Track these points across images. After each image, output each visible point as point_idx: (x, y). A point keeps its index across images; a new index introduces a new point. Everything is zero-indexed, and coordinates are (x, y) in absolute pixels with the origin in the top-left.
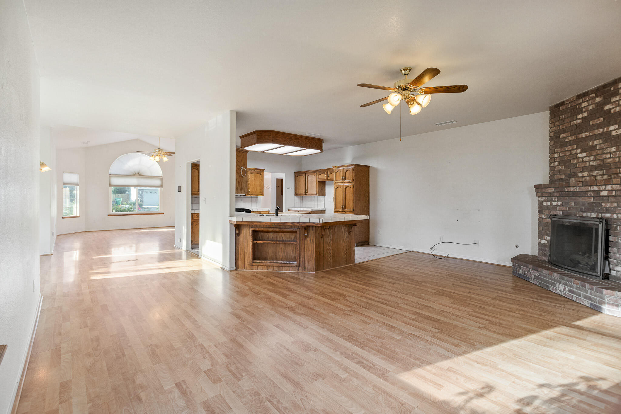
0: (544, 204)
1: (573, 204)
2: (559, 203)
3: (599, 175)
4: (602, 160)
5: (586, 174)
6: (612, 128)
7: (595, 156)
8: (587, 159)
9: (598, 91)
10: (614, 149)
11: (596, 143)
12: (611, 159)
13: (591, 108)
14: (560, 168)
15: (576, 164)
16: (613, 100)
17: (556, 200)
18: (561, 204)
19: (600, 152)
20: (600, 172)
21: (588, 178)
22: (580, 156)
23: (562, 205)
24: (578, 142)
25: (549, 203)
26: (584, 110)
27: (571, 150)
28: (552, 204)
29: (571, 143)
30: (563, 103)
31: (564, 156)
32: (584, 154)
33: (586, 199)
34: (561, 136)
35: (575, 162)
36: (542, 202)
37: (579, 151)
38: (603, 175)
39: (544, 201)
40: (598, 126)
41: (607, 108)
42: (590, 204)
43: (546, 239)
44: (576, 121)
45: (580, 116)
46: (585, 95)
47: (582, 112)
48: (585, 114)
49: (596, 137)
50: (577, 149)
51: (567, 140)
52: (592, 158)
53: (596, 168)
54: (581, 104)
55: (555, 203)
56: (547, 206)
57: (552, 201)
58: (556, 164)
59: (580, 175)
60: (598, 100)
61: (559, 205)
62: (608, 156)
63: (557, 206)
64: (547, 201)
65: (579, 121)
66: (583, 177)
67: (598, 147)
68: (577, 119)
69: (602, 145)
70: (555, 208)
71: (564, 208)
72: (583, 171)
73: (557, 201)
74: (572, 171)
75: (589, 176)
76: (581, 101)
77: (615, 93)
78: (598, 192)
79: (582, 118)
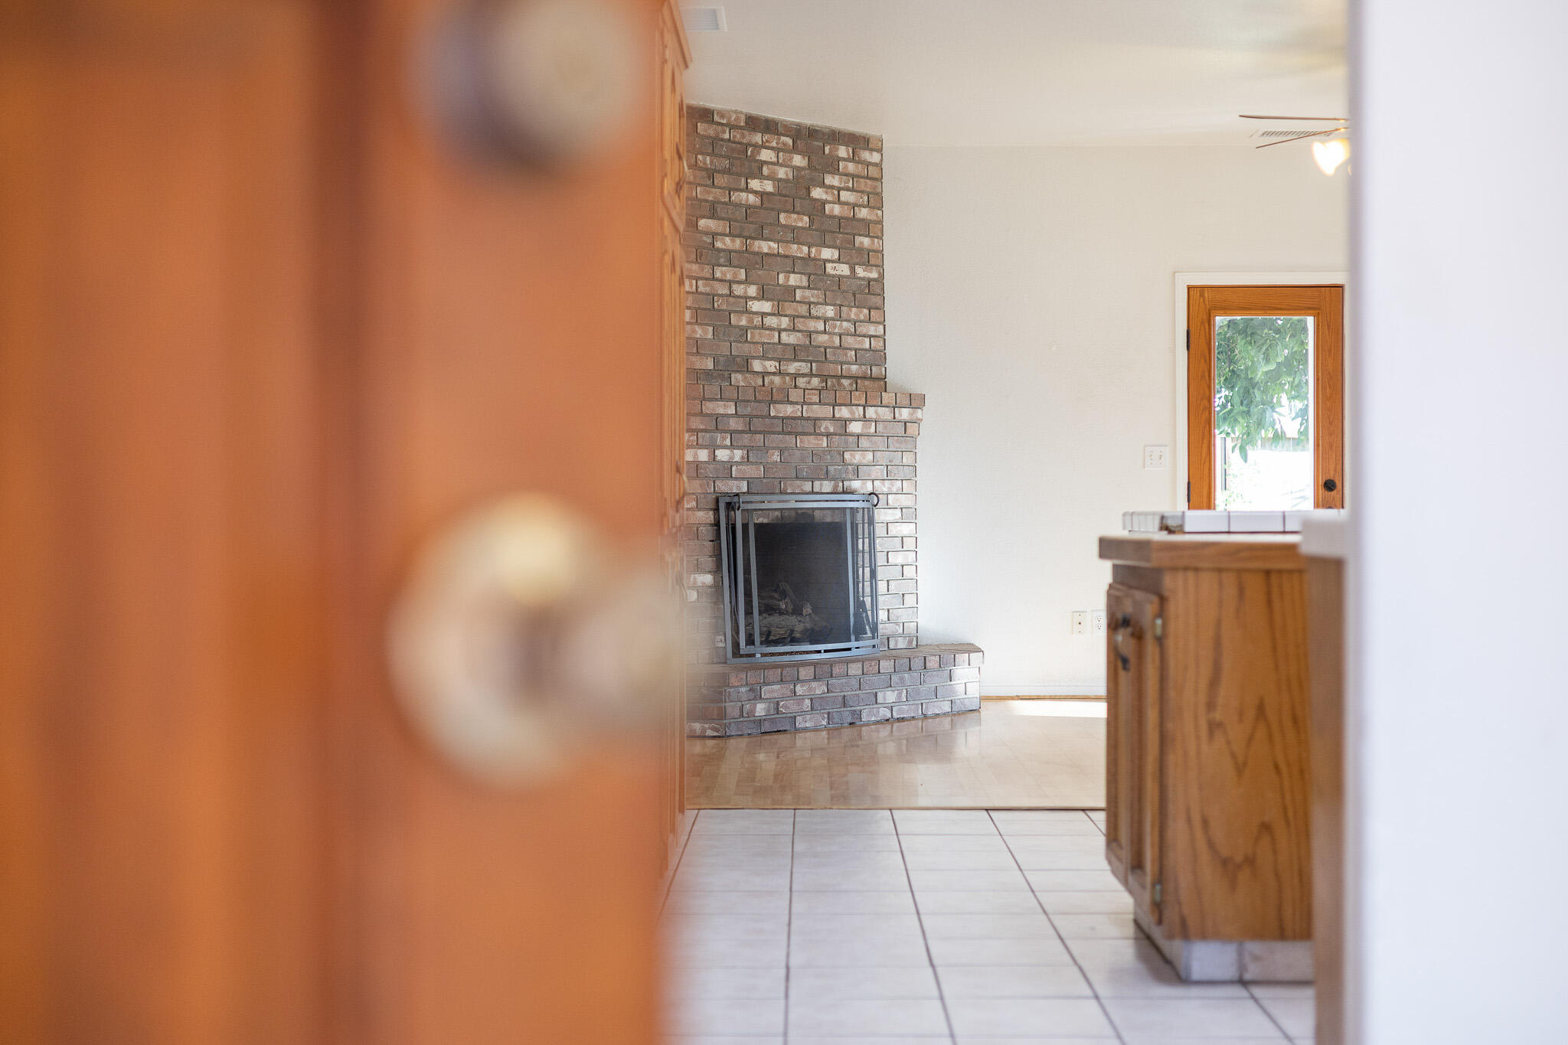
0: (688, 455)
1: (776, 457)
2: (738, 454)
3: (803, 375)
4: (809, 334)
5: (771, 366)
6: (827, 253)
7: (793, 317)
8: (771, 321)
9: (807, 138)
10: (830, 311)
11: (794, 280)
12: (825, 337)
13: (782, 173)
14: (699, 332)
15: (745, 330)
16: (829, 180)
17: (728, 442)
18: (743, 457)
19: (803, 310)
20: (804, 367)
21: (777, 379)
22: (756, 306)
23: (747, 460)
24: (753, 263)
25: (703, 455)
26: (765, 171)
27: (730, 282)
28: (713, 456)
29: (730, 258)
30: (706, 115)
31: (711, 296)
32: (766, 306)
33: (811, 443)
34: (702, 223)
35: (744, 322)
37: (752, 290)
38: (811, 375)
40: (797, 237)
41: (817, 193)
42: (818, 455)
43: (695, 583)
44: (744, 195)
45: (755, 184)
46: (769, 126)
47: (761, 177)
48: (769, 186)
49: (793, 264)
50: (747, 282)
51: (719, 245)
52: (785, 322)
53: (795, 353)
54: (758, 147)
55: (722, 455)
56: (697, 465)
57: (713, 448)
59: (757, 365)
60: (798, 160)
61: (737, 459)
62: (820, 326)
63: (730, 464)
64: (699, 446)
65: (752, 199)
66: (764, 374)
67: (799, 294)
68: (747, 190)
69: (808, 293)
70: (726, 470)
71: (753, 471)
72: (764, 358)
73: (732, 447)
74: (738, 349)
75: (779, 373)
76: (758, 138)
77: (833, 166)
78: (846, 422)
79: (762, 195)
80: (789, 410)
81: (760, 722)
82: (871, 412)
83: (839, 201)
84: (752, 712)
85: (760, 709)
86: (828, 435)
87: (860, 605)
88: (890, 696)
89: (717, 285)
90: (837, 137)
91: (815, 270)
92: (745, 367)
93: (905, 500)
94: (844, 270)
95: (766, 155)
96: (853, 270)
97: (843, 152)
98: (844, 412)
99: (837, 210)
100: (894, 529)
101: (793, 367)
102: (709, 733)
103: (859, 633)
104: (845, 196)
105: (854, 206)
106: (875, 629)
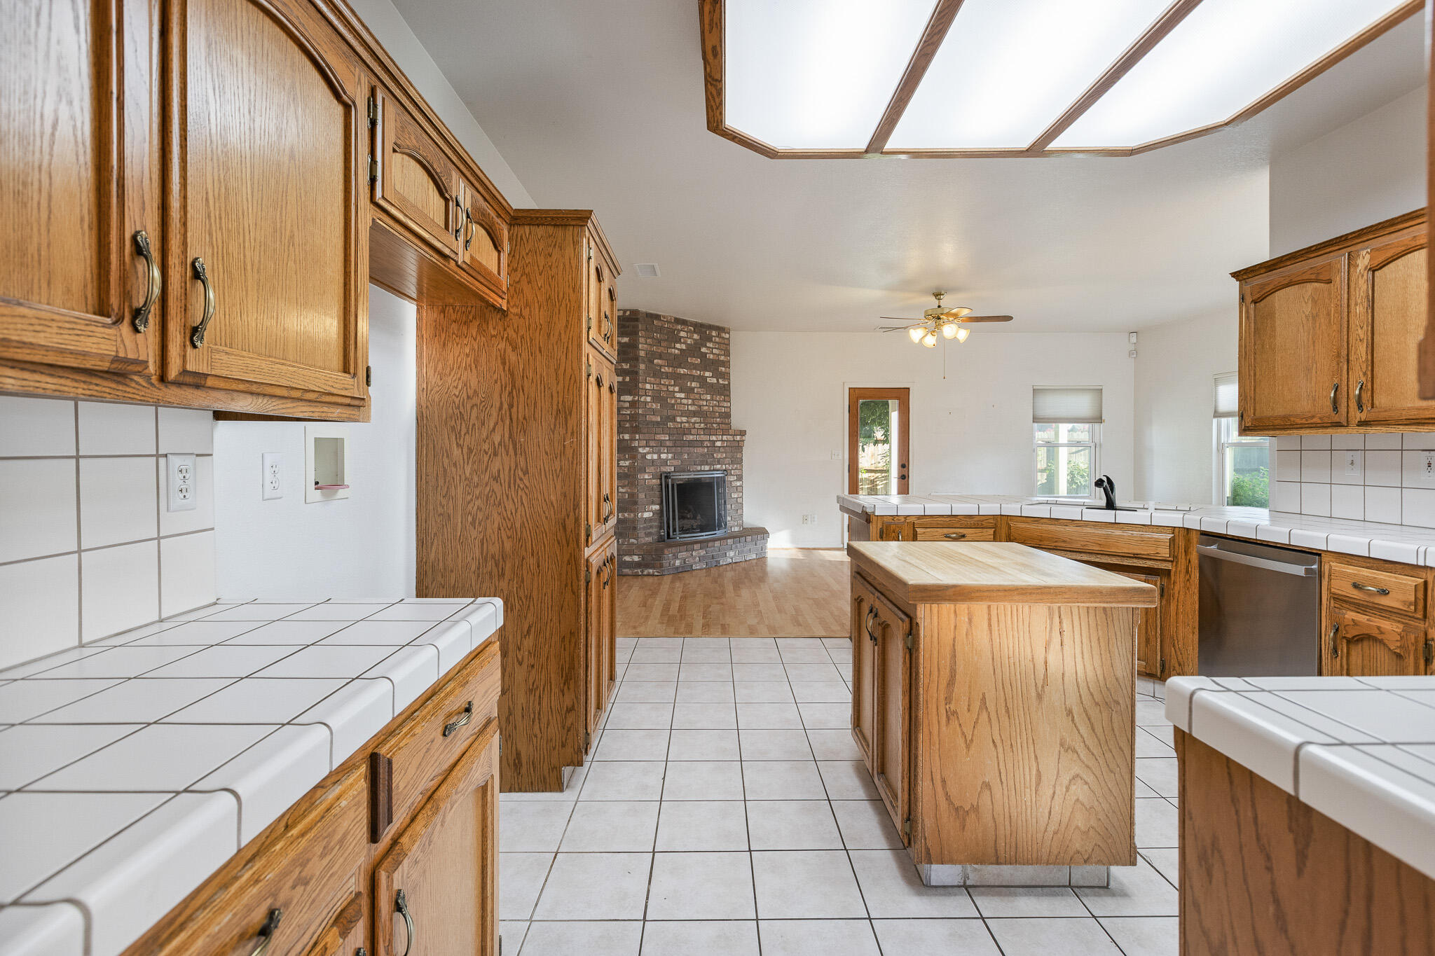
0: (649, 457)
1: (686, 456)
2: (670, 456)
3: (697, 423)
4: (700, 406)
5: (684, 419)
6: (707, 374)
7: (693, 400)
8: (685, 401)
9: (701, 328)
10: (709, 397)
11: (694, 384)
12: (707, 408)
13: (689, 341)
14: (654, 406)
15: (673, 405)
16: (708, 345)
17: (666, 451)
18: (672, 457)
19: (697, 396)
20: (698, 420)
21: (687, 425)
22: (678, 395)
23: (674, 458)
24: (677, 378)
25: (655, 457)
26: (682, 340)
27: (668, 386)
28: (659, 457)
29: (667, 376)
30: (657, 317)
31: (660, 391)
32: (683, 395)
33: (700, 450)
34: (656, 361)
35: (673, 402)
36: (646, 454)
37: (677, 389)
38: (701, 423)
39: (648, 453)
40: (695, 367)
41: (704, 350)
42: (703, 455)
43: (652, 509)
44: (673, 350)
45: (678, 346)
46: (684, 322)
47: (681, 343)
48: (684, 347)
49: (693, 378)
50: (674, 385)
51: (663, 370)
52: (690, 402)
53: (695, 414)
54: (679, 331)
55: (663, 456)
56: (653, 461)
57: (659, 453)
58: (649, 399)
59: (678, 419)
60: (696, 336)
61: (670, 458)
62: (705, 403)
63: (667, 460)
64: (654, 453)
65: (677, 351)
66: (681, 423)
67: (696, 390)
68: (675, 348)
69: (699, 390)
70: (665, 462)
71: (676, 463)
72: (681, 416)
73: (668, 453)
74: (671, 412)
75: (688, 422)
76: (679, 327)
77: (710, 339)
78: (714, 442)
79: (681, 350)
80: (691, 437)
81: (677, 568)
82: (725, 438)
83: (712, 353)
84: (674, 564)
85: (678, 563)
86: (707, 447)
87: (720, 515)
88: (732, 554)
89: (662, 387)
90: (711, 327)
91: (702, 380)
92: (673, 419)
93: (738, 472)
94: (714, 380)
95: (682, 334)
96: (718, 380)
97: (714, 333)
98: (714, 438)
99: (711, 356)
100: (734, 484)
101: (693, 420)
102: (656, 574)
103: (720, 527)
104: (714, 351)
105: (718, 355)
106: (726, 525)
